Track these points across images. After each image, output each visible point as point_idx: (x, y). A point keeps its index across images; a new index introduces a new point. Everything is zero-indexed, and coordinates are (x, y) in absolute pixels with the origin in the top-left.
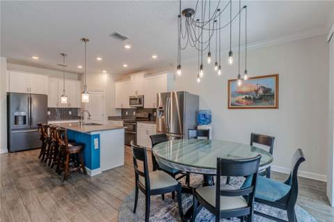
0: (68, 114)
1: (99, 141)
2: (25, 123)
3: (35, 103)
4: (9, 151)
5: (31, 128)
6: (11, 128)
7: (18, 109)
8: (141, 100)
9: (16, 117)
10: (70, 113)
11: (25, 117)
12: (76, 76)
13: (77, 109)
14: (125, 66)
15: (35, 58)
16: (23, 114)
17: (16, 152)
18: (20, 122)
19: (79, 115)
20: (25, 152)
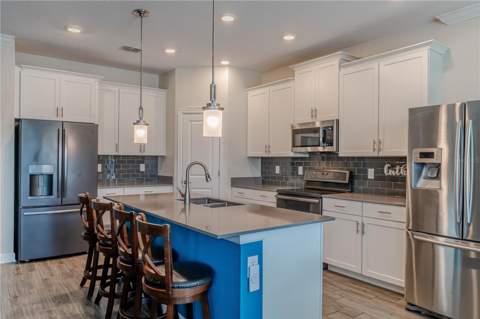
0: (139, 171)
1: (260, 262)
2: (50, 193)
3: (71, 143)
4: (17, 258)
5: (62, 205)
6: (23, 203)
7: (36, 159)
8: (329, 134)
9: (32, 177)
10: (142, 168)
11: (50, 177)
12: (156, 78)
13: (156, 157)
14: (289, 38)
15: (74, 30)
16: (47, 169)
17: (31, 261)
18: (42, 189)
19: (161, 173)
20: (48, 262)
